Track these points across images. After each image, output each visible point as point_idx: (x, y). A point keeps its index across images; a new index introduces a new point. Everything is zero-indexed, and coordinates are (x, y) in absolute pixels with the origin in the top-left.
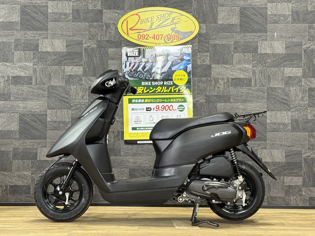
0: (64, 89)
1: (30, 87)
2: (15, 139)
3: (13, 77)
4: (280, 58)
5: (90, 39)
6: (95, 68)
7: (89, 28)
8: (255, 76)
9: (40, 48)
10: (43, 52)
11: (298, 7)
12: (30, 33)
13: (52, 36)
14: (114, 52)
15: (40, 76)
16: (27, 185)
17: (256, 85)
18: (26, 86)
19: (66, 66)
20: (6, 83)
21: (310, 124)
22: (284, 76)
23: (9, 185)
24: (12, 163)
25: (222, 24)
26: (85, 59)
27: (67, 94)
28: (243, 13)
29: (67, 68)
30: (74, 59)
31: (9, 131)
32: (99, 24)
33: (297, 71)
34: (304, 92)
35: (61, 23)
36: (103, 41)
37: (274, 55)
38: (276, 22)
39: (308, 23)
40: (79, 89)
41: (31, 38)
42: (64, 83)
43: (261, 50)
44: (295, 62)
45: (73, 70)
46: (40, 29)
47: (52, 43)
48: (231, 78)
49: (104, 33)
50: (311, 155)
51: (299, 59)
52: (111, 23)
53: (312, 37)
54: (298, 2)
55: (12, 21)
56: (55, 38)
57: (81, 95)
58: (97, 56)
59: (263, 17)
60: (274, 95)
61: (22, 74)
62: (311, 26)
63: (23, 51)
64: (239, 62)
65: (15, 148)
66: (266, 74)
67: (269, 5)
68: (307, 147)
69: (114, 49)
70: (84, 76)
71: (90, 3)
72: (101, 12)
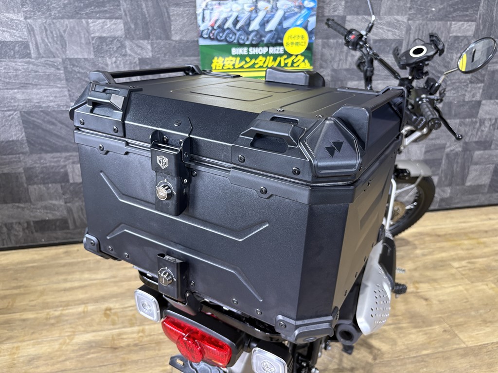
1: (28, 63)
15: (43, 40)
19: (91, 19)
29: (92, 23)
42: (92, 53)
45: (106, 27)
70: (128, 39)
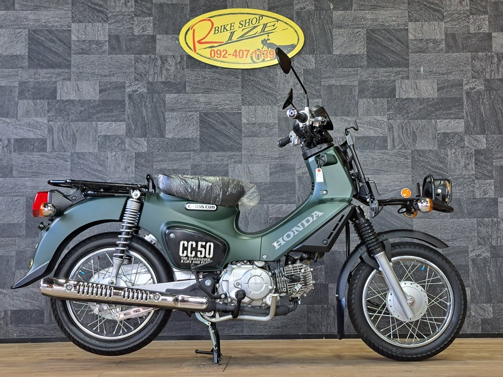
0: (97, 157)
2: (19, 236)
3: (17, 140)
4: (430, 106)
5: (136, 80)
6: (145, 125)
7: (135, 64)
8: (393, 133)
9: (58, 95)
10: (63, 100)
11: (454, 28)
12: (42, 72)
13: (78, 76)
14: (174, 100)
16: (38, 310)
17: (394, 147)
18: (37, 154)
20: (6, 150)
21: (480, 206)
22: (437, 132)
23: (11, 310)
24: (15, 274)
25: (340, 56)
26: (129, 110)
27: (102, 165)
28: (371, 37)
30: (112, 111)
31: (10, 224)
32: (150, 56)
33: (457, 125)
34: (468, 155)
35: (92, 56)
36: (157, 82)
37: (421, 101)
38: (421, 51)
39: (471, 52)
40: (120, 157)
41: (45, 80)
43: (401, 94)
44: (454, 110)
46: (59, 66)
47: (78, 87)
48: (356, 137)
49: (158, 70)
50: (482, 254)
51: (459, 105)
52: (168, 55)
53: (477, 72)
54: (454, 20)
55: (15, 54)
56: (82, 80)
57: (123, 167)
58: (149, 106)
59: (402, 43)
60: (423, 161)
61: (31, 135)
62: (475, 56)
63: (33, 99)
64: (368, 113)
65: (20, 252)
66: (409, 130)
67: (411, 25)
68: (475, 241)
69: (175, 95)
71: (136, 26)
72: (153, 38)
